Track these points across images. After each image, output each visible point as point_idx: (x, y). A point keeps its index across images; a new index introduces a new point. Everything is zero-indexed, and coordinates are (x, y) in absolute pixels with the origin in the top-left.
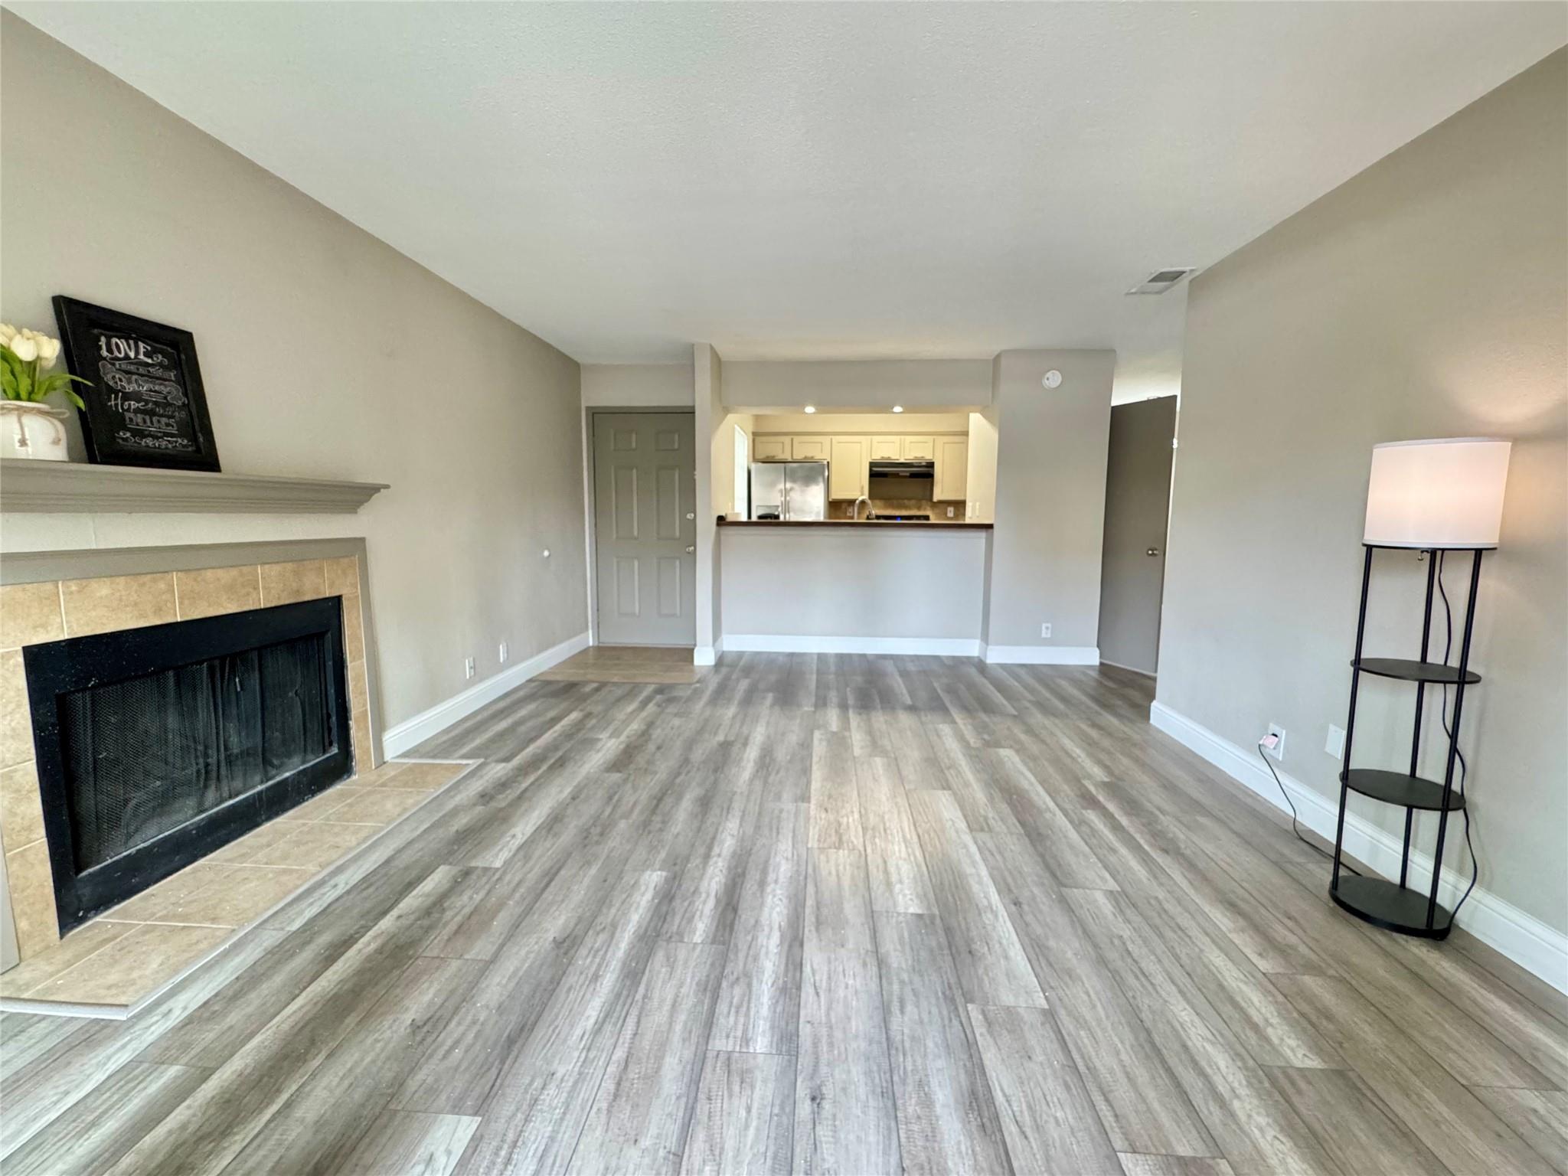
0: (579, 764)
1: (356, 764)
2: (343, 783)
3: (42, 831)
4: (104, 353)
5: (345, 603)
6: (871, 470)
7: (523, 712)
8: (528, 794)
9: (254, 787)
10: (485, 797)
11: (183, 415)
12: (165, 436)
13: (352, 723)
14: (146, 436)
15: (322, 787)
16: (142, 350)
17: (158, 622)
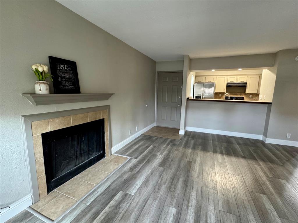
0: (153, 162)
1: (106, 155)
2: (103, 159)
3: (45, 172)
4: (58, 68)
5: (105, 120)
6: (227, 85)
7: (140, 144)
8: (140, 170)
9: (86, 160)
10: (131, 169)
11: (74, 80)
12: (69, 86)
13: (105, 146)
14: (66, 86)
15: (99, 160)
16: (66, 67)
17: (68, 127)
